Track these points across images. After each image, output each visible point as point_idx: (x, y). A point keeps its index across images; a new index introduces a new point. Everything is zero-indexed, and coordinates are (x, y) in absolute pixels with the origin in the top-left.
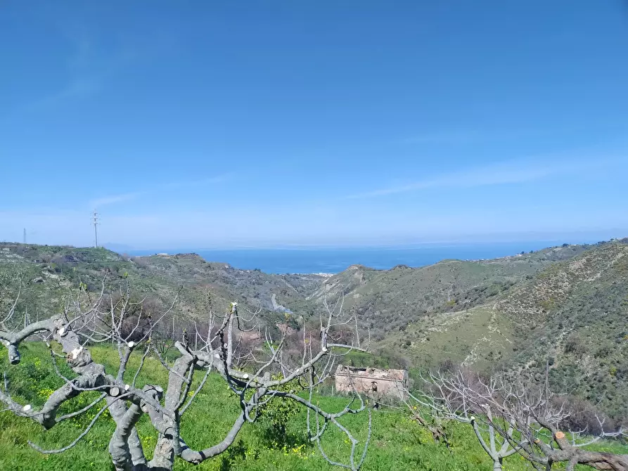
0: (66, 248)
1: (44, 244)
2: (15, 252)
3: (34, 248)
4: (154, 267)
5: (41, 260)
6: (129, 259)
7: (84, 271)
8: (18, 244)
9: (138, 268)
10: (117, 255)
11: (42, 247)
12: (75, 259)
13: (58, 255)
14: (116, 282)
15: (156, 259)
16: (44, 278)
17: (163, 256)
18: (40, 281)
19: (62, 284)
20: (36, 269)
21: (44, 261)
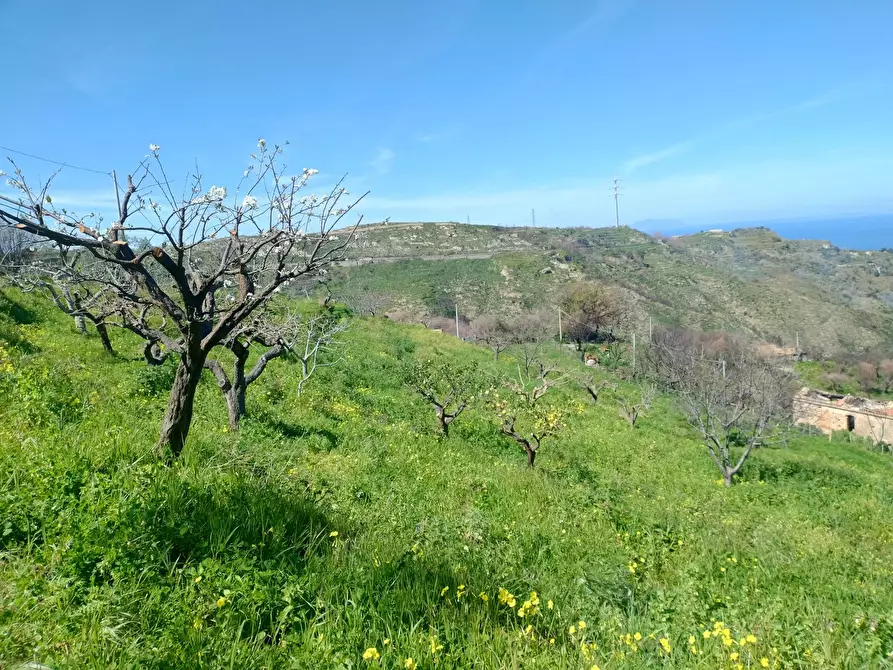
0: (580, 229)
1: (554, 226)
2: (523, 238)
3: (544, 232)
4: (697, 250)
5: (550, 247)
6: (660, 241)
7: (600, 258)
8: (527, 228)
9: (672, 253)
10: (645, 235)
11: (551, 230)
12: (591, 243)
13: (569, 239)
14: (641, 272)
15: (701, 237)
16: (553, 268)
17: (712, 234)
18: (548, 272)
19: (574, 275)
20: (544, 258)
21: (553, 248)
